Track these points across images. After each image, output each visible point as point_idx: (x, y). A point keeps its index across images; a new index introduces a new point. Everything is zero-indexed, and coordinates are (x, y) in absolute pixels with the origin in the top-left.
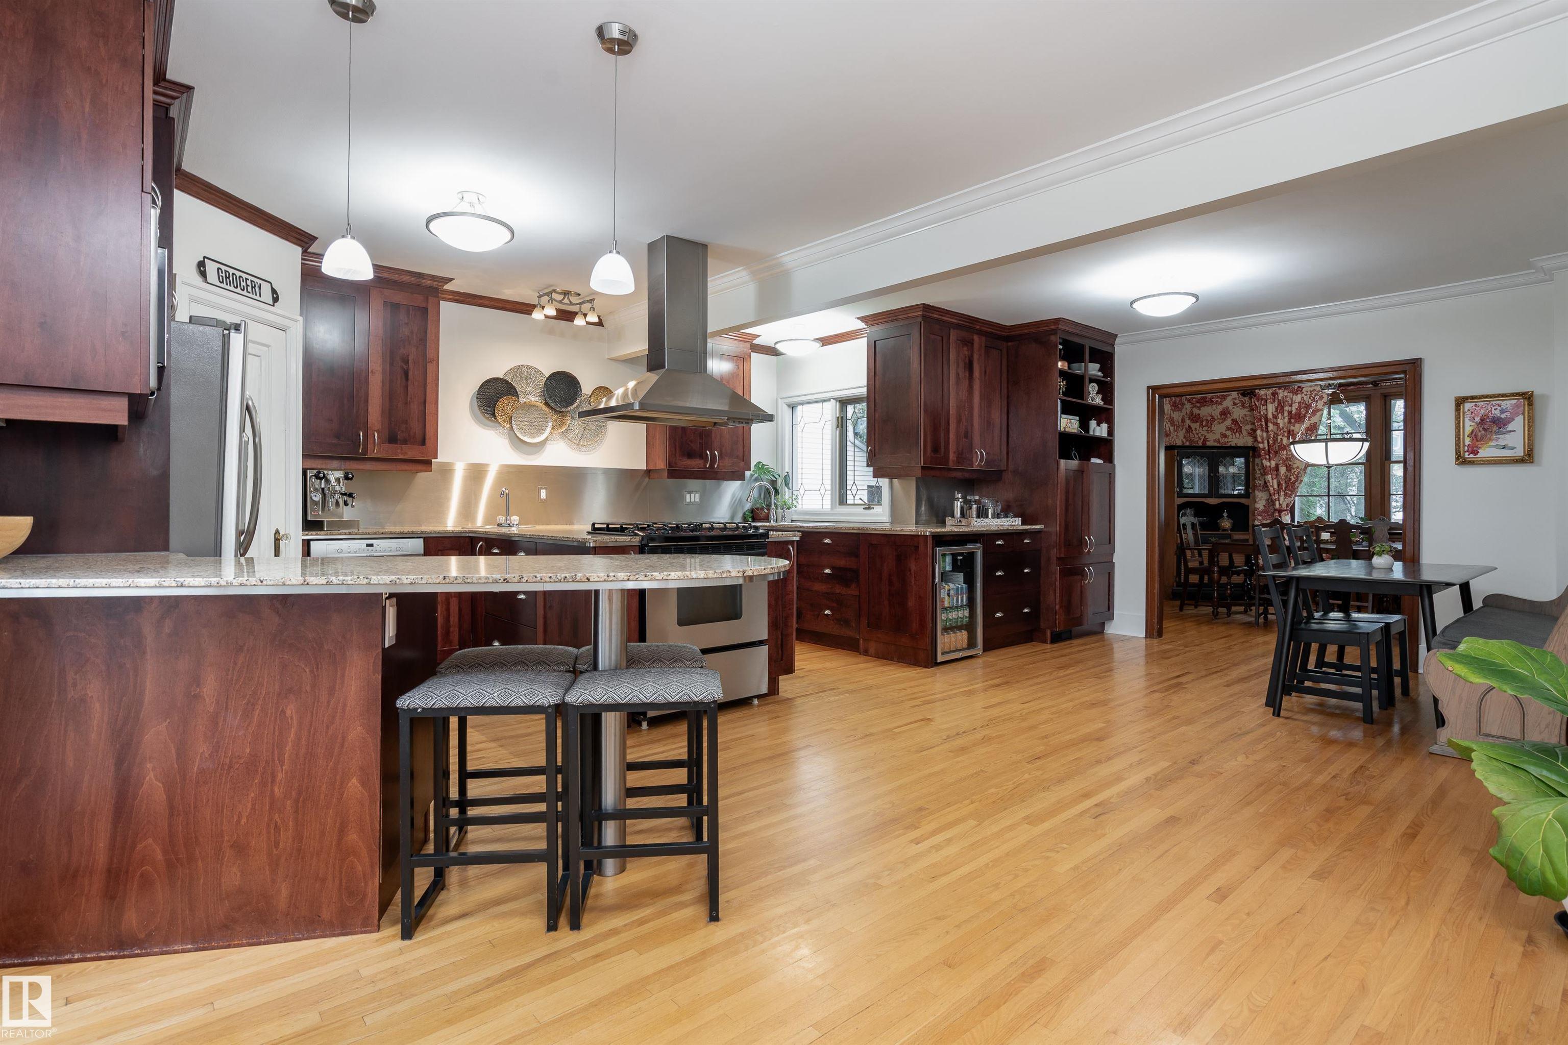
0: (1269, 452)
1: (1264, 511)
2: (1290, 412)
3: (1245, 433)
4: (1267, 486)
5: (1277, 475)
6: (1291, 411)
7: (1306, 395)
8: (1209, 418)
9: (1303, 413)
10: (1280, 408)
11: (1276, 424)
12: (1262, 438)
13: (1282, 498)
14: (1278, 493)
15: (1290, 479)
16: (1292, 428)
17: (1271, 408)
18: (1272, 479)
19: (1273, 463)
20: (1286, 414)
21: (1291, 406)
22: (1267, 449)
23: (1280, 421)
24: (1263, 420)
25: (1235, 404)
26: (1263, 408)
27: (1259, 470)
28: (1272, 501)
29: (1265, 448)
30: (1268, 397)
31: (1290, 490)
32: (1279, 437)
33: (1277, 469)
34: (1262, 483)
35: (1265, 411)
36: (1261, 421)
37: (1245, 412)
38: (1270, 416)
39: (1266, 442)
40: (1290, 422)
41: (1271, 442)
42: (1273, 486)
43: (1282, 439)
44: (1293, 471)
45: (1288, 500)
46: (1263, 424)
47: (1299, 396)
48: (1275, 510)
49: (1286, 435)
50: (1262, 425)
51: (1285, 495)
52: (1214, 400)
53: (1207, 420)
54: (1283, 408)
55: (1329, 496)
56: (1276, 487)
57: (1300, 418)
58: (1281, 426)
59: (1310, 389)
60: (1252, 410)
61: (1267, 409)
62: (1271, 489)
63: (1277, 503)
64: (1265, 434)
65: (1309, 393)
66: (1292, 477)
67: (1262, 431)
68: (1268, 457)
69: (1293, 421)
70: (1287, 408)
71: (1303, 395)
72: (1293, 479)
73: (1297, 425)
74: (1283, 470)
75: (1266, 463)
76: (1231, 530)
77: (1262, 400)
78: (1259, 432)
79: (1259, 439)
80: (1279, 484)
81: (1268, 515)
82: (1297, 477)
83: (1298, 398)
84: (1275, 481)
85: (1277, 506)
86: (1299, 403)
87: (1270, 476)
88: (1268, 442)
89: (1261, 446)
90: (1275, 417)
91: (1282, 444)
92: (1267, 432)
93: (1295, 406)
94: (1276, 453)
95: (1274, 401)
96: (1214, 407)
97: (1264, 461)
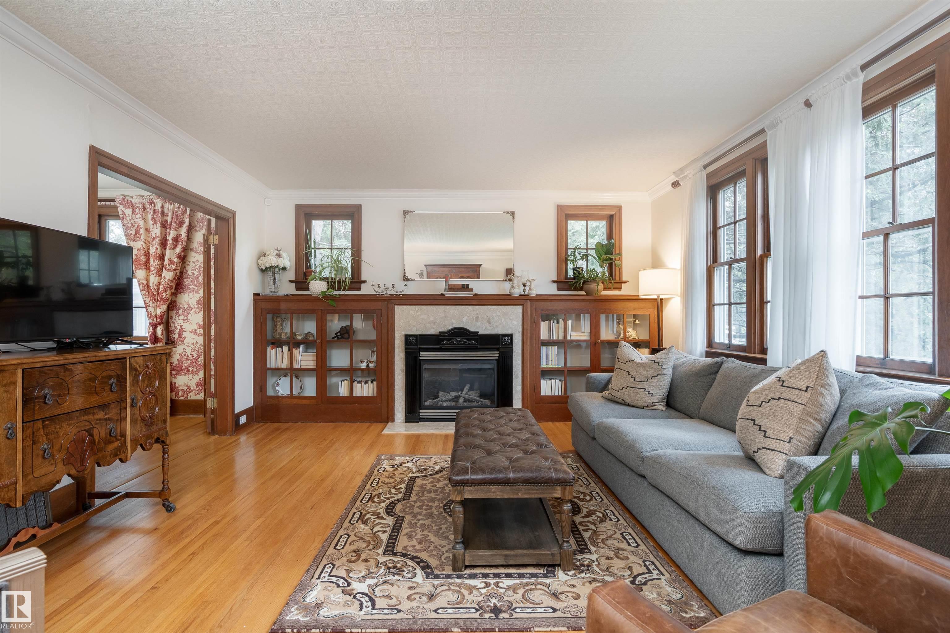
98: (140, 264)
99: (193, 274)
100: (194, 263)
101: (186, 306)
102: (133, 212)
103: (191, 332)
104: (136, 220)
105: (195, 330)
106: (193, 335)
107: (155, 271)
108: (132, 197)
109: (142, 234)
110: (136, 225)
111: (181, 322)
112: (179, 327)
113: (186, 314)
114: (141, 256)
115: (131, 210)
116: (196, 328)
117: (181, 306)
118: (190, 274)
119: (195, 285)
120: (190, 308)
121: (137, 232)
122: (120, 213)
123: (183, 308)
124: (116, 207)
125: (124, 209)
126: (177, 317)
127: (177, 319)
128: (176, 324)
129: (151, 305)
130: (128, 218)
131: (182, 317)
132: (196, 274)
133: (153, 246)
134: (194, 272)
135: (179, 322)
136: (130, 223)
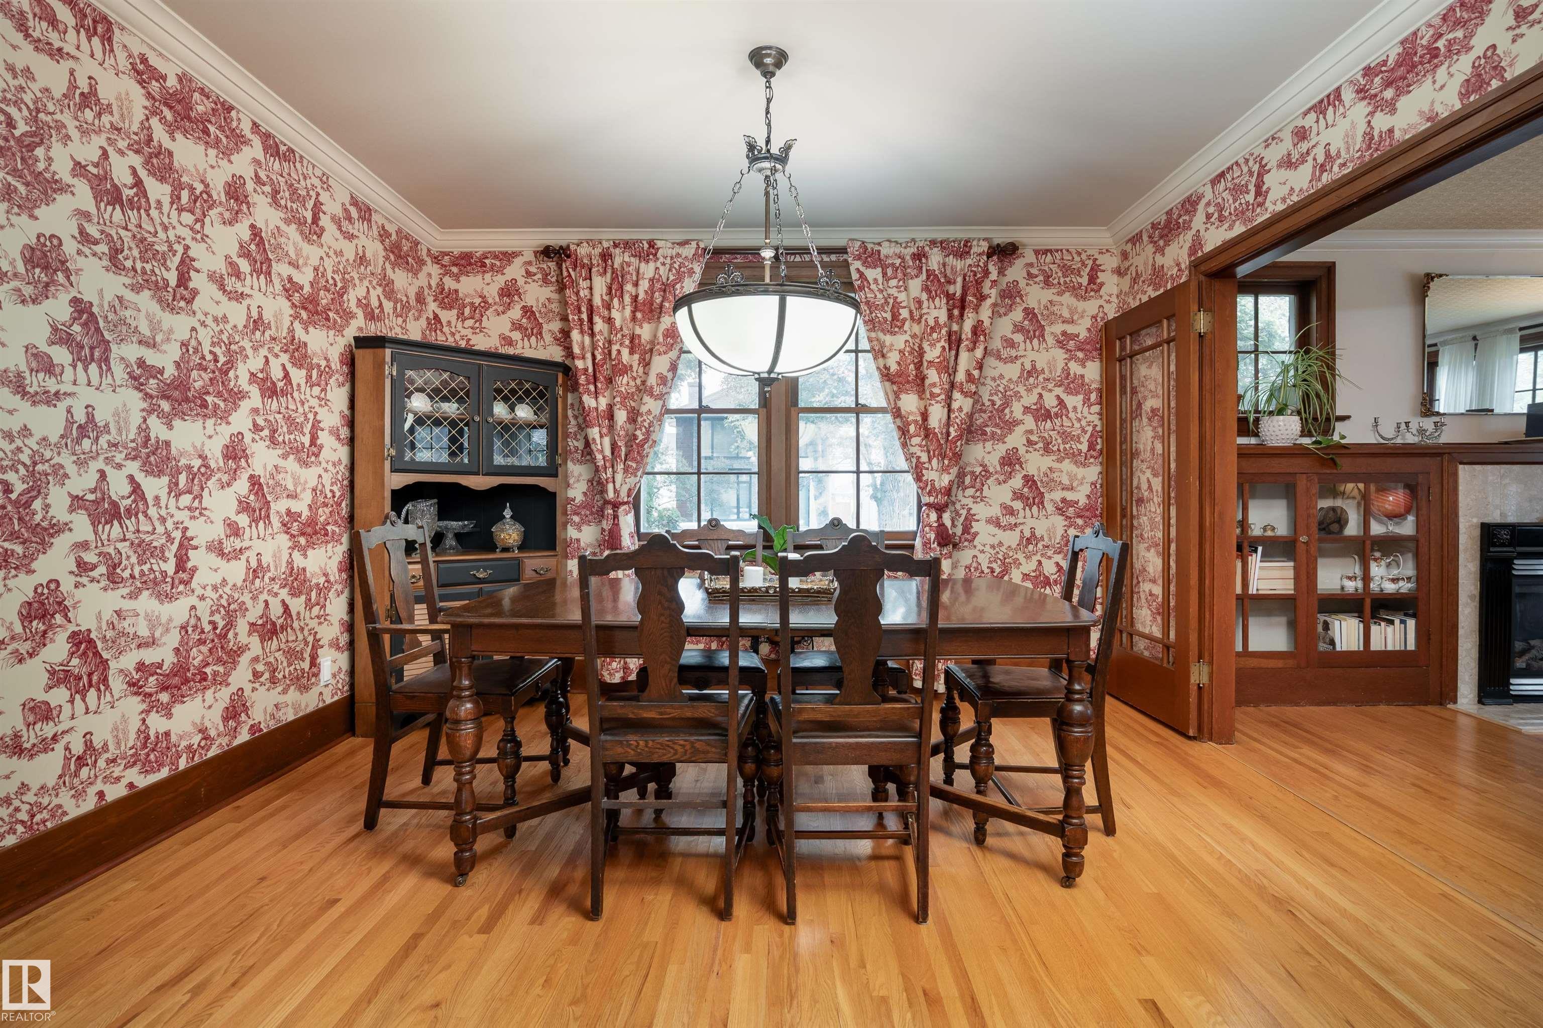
0: (595, 379)
1: (585, 506)
2: (635, 298)
3: (548, 338)
4: (591, 453)
5: (611, 427)
6: (637, 296)
7: (664, 264)
8: (477, 301)
9: (658, 301)
10: (616, 288)
11: (609, 321)
12: (583, 348)
13: (619, 477)
14: (613, 467)
15: (635, 437)
16: (638, 331)
17: (600, 284)
18: (601, 437)
19: (603, 402)
20: (627, 299)
21: (636, 284)
22: (590, 370)
23: (615, 314)
24: (584, 309)
25: (529, 274)
26: (584, 284)
27: (576, 417)
28: (599, 483)
29: (586, 370)
30: (594, 262)
31: (634, 460)
32: (615, 348)
33: (611, 417)
34: (580, 445)
35: (587, 292)
36: (580, 312)
37: (548, 292)
38: (597, 301)
39: (589, 356)
40: (634, 318)
41: (599, 357)
42: (602, 451)
43: (619, 352)
44: (640, 419)
45: (631, 481)
46: (585, 316)
47: (652, 265)
48: (607, 502)
49: (627, 342)
50: (581, 320)
51: (626, 470)
52: (487, 261)
53: (472, 304)
54: (621, 288)
55: (699, 473)
56: (608, 452)
57: (651, 311)
58: (618, 323)
59: (670, 252)
60: (561, 288)
61: (591, 289)
62: (599, 457)
63: (610, 487)
64: (587, 340)
65: (668, 261)
66: (638, 433)
67: (582, 332)
68: (592, 388)
69: (639, 315)
70: (629, 287)
71: (658, 264)
72: (641, 437)
73: (646, 326)
74: (621, 416)
75: (589, 401)
76: (521, 548)
77: (583, 266)
78: (575, 335)
79: (576, 350)
80: (614, 447)
81: (592, 513)
82: (648, 433)
83: (648, 270)
84: (607, 441)
85: (611, 495)
86: (652, 280)
87: (596, 430)
88: (594, 357)
89: (580, 364)
90: (609, 307)
91: (620, 361)
92: (592, 335)
93: (644, 285)
94: (610, 381)
95: (605, 272)
96: (488, 276)
97: (585, 398)
98: (908, 382)
99: (993, 403)
100: (994, 379)
101: (978, 470)
102: (884, 274)
103: (989, 521)
104: (890, 291)
105: (998, 518)
106: (992, 529)
107: (943, 397)
108: (879, 244)
109: (904, 320)
110: (891, 301)
111: (969, 502)
112: (964, 512)
113: (978, 485)
114: (907, 366)
115: (879, 270)
116: (999, 514)
117: (968, 469)
118: (987, 403)
119: (997, 425)
120: (987, 473)
121: (895, 316)
122: (855, 276)
123: (973, 473)
124: (847, 265)
125: (862, 269)
126: (960, 493)
127: (960, 496)
128: (958, 506)
129: (935, 467)
130: (873, 287)
131: (970, 492)
132: (999, 403)
133: (932, 345)
134: (995, 398)
135: (965, 501)
136: (879, 296)
